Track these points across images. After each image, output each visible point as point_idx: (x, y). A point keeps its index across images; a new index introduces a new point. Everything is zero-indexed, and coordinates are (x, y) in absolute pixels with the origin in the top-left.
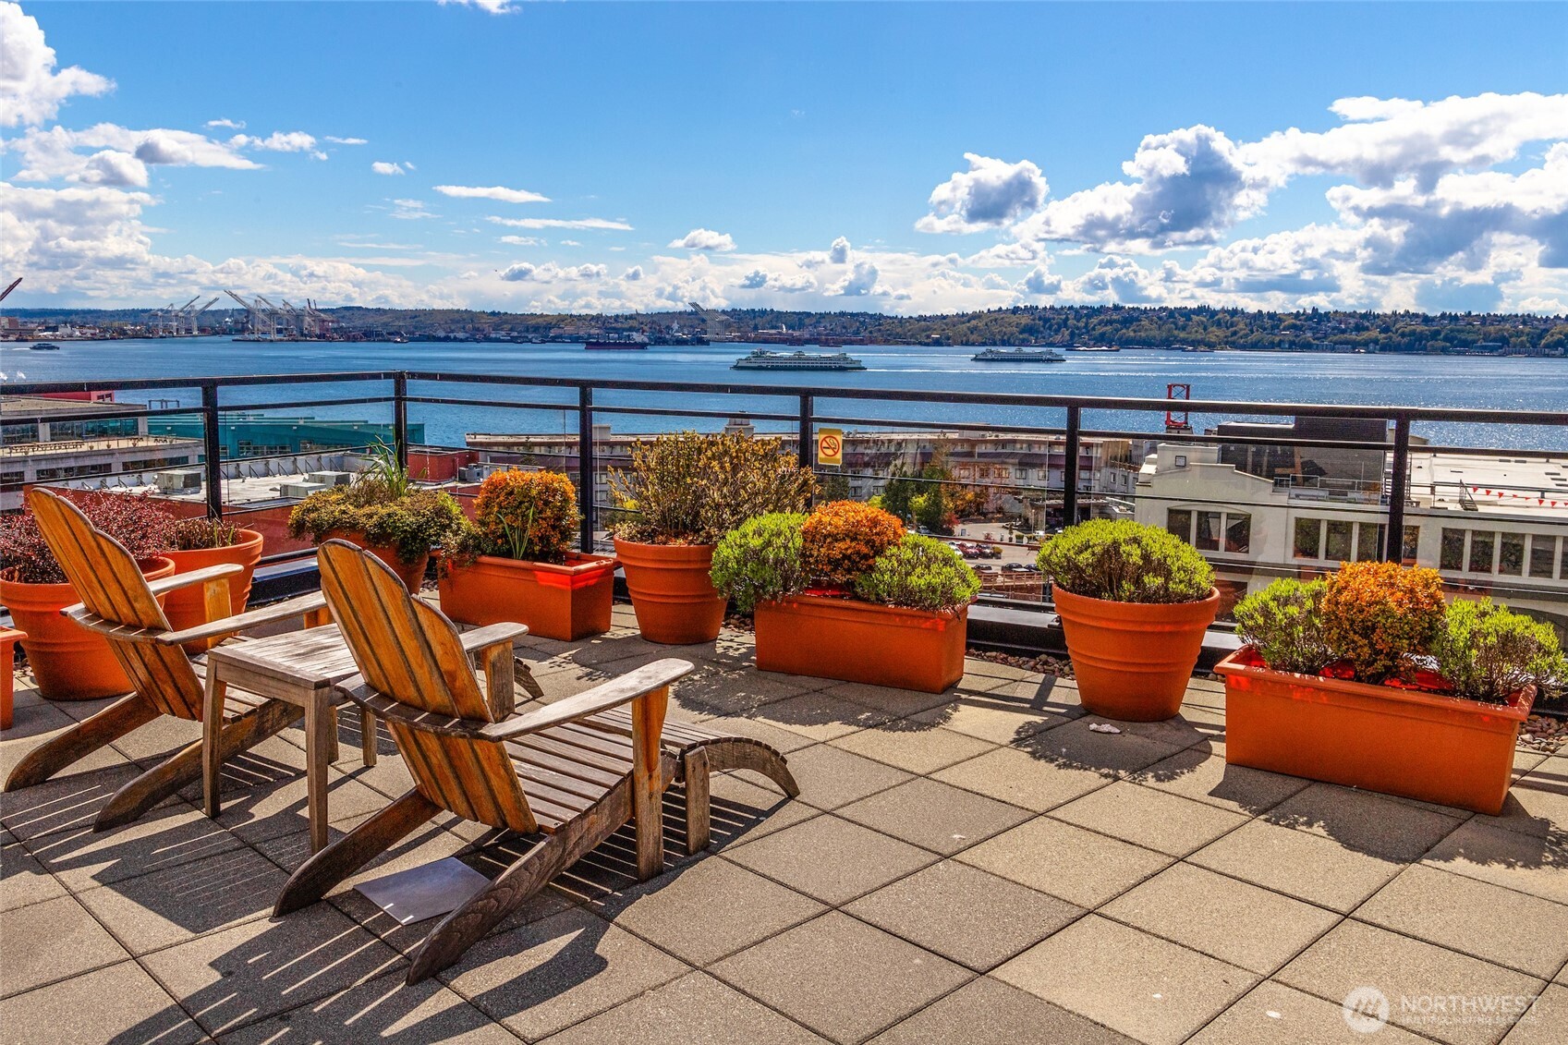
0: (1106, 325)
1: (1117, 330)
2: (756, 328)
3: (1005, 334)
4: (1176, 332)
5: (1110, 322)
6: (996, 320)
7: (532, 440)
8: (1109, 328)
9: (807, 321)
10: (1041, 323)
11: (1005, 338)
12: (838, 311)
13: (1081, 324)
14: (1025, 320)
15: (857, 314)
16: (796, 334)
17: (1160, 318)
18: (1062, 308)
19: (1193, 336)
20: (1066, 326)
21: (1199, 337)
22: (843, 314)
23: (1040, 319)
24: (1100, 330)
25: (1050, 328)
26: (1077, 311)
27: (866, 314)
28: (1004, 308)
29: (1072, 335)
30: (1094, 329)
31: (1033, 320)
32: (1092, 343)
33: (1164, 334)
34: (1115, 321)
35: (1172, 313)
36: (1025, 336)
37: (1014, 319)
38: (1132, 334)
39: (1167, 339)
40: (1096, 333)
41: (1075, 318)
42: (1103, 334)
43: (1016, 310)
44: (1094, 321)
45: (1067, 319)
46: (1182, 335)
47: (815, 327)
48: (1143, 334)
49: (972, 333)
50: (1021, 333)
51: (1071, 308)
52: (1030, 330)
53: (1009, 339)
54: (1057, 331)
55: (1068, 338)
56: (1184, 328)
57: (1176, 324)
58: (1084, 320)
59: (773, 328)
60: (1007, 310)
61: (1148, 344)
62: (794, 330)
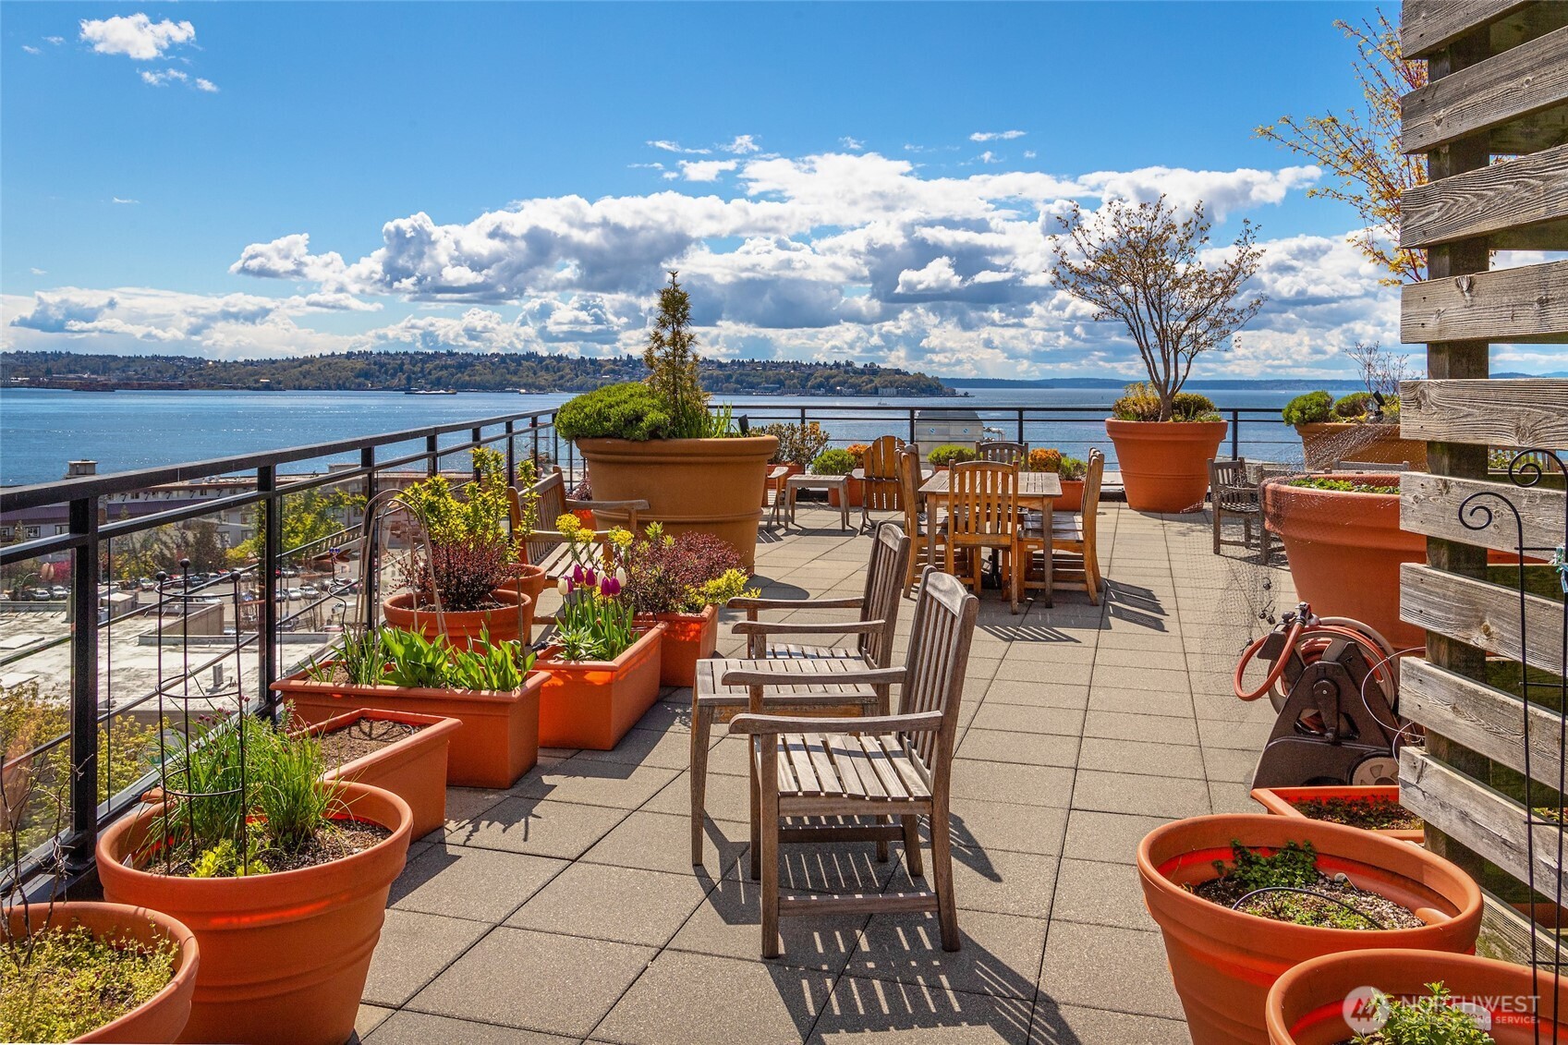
0: (441, 370)
1: (453, 375)
2: (49, 373)
3: (340, 378)
4: (509, 377)
5: (445, 367)
6: (329, 364)
8: (444, 373)
9: (113, 365)
10: (377, 367)
11: (341, 382)
12: (150, 355)
13: (417, 369)
14: (360, 365)
15: (173, 358)
16: (101, 378)
17: (493, 364)
18: (397, 354)
19: (524, 381)
20: (401, 370)
21: (530, 381)
22: (155, 358)
23: (375, 364)
24: (435, 375)
25: (386, 372)
26: (411, 356)
27: (183, 357)
28: (337, 353)
29: (409, 379)
30: (430, 373)
31: (369, 365)
32: (429, 386)
33: (498, 379)
34: (450, 366)
35: (504, 359)
36: (361, 380)
37: (348, 363)
38: (467, 378)
39: (500, 383)
40: (433, 377)
41: (410, 363)
42: (439, 379)
43: (349, 355)
44: (429, 366)
45: (403, 364)
46: (515, 379)
47: (124, 371)
48: (478, 378)
49: (304, 377)
50: (357, 377)
51: (406, 353)
52: (366, 374)
53: (344, 383)
54: (393, 376)
55: (404, 382)
56: (515, 373)
57: (508, 369)
58: (420, 365)
59: (71, 372)
60: (341, 355)
61: (483, 387)
62: (98, 374)
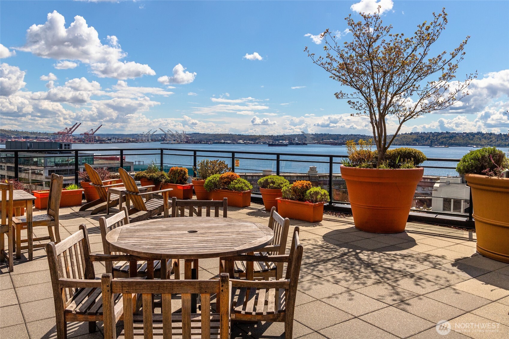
0: (443, 139)
1: (448, 140)
2: (323, 140)
3: (408, 141)
4: (469, 141)
5: (445, 138)
6: (404, 137)
7: (247, 174)
8: (445, 140)
10: (420, 138)
11: (408, 143)
12: (350, 134)
13: (435, 138)
14: (415, 137)
15: (357, 135)
16: (336, 141)
17: (463, 136)
18: (428, 133)
19: (476, 142)
20: (429, 139)
21: (478, 142)
22: (352, 135)
23: (420, 136)
24: (441, 140)
25: (423, 139)
26: (433, 134)
27: (360, 135)
28: (407, 133)
29: (431, 142)
30: (439, 140)
31: (417, 137)
32: (439, 144)
33: (465, 142)
34: (448, 137)
35: (467, 134)
36: (415, 142)
37: (411, 136)
38: (453, 141)
39: (466, 144)
40: (440, 141)
41: (432, 136)
42: (442, 142)
43: (411, 134)
44: (439, 137)
45: (430, 136)
46: (472, 142)
47: (342, 139)
48: (457, 142)
49: (396, 141)
50: (413, 141)
51: (431, 133)
52: (416, 140)
53: (409, 143)
54: (426, 141)
55: (430, 143)
56: (472, 140)
57: (469, 138)
58: (436, 137)
59: (328, 139)
60: (408, 133)
61: (459, 145)
62: (335, 140)
